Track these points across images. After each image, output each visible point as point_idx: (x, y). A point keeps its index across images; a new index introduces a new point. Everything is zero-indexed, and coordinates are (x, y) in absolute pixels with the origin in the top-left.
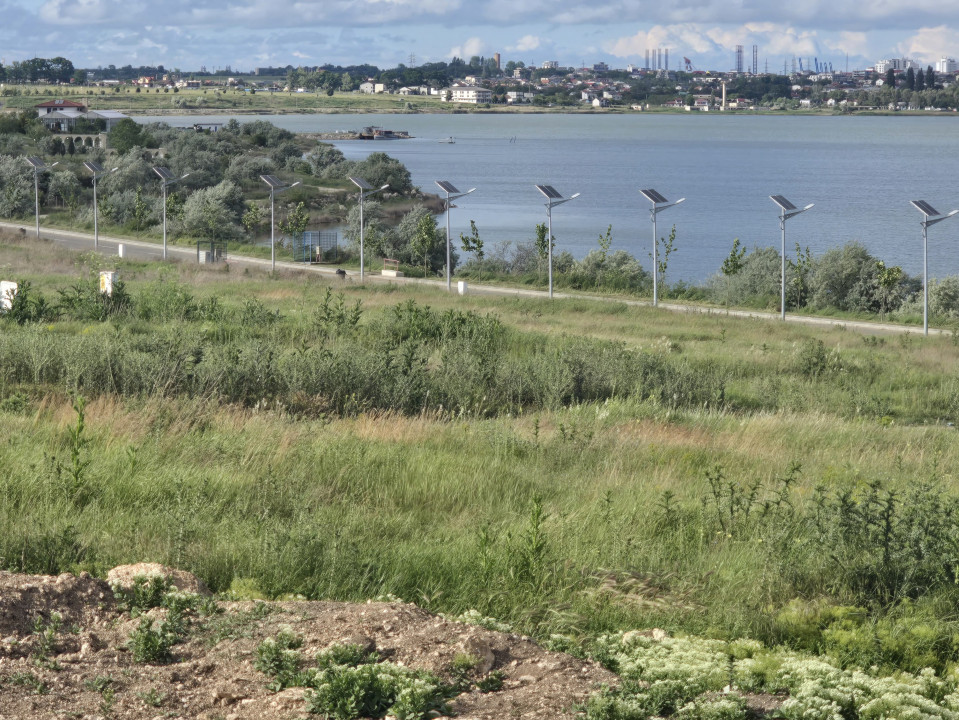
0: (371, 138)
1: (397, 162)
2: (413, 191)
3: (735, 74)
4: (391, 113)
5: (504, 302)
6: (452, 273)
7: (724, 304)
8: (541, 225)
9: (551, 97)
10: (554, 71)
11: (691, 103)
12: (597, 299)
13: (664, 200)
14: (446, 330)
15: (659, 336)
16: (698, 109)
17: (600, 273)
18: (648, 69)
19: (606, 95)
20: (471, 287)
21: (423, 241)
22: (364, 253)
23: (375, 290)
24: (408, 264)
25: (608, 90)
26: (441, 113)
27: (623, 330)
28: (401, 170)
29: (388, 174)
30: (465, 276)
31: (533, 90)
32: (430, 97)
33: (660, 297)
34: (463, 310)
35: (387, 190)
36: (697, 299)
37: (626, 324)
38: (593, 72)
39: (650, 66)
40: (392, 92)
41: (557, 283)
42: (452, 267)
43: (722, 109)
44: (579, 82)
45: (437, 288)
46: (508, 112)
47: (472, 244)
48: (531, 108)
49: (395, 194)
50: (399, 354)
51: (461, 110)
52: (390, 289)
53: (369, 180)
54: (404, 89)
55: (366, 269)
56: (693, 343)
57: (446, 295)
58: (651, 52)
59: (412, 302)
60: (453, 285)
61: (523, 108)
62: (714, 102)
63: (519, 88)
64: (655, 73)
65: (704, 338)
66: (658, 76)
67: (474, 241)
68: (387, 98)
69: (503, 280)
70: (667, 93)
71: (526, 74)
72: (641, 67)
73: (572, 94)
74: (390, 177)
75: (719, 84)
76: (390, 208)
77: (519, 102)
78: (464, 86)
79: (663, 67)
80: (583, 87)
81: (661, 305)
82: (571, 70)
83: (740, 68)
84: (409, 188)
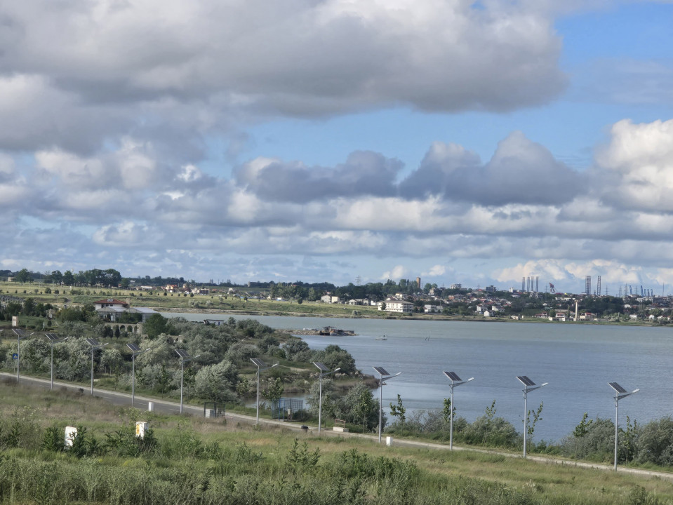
0: (328, 334)
1: (346, 352)
2: (357, 373)
3: (584, 296)
4: (342, 317)
5: (418, 452)
6: (382, 430)
7: (573, 458)
8: (447, 398)
9: (455, 309)
10: (458, 291)
11: (553, 315)
12: (483, 451)
13: (533, 384)
14: (378, 471)
15: (527, 479)
16: (558, 320)
17: (486, 434)
18: (523, 291)
19: (494, 308)
20: (395, 440)
21: (363, 408)
22: (322, 414)
23: (329, 441)
24: (353, 424)
25: (496, 305)
26: (377, 318)
27: (501, 474)
28: (348, 357)
29: (339, 360)
30: (391, 433)
31: (443, 303)
32: (370, 307)
33: (528, 452)
34: (390, 457)
35: (339, 371)
36: (554, 454)
37: (503, 470)
38: (485, 292)
39: (526, 289)
40: (343, 303)
41: (456, 440)
42: (383, 426)
43: (575, 320)
44: (475, 299)
45: (371, 441)
46: (425, 319)
47: (397, 411)
48: (441, 317)
49: (344, 374)
50: (347, 489)
51: (392, 316)
52: (339, 440)
53: (326, 364)
54: (352, 301)
55: (323, 426)
56: (551, 485)
57: (378, 446)
58: (526, 279)
59: (354, 452)
60: (383, 439)
61: (434, 316)
62: (569, 315)
63: (432, 303)
64: (529, 293)
65: (558, 482)
66: (531, 296)
67: (399, 409)
68: (340, 307)
69: (418, 436)
70: (536, 308)
71: (439, 292)
72: (519, 289)
73: (470, 307)
74: (340, 363)
75: (573, 302)
76: (339, 384)
77: (432, 312)
78: (394, 300)
79: (535, 289)
80: (478, 303)
81: (529, 457)
82: (470, 290)
83: (588, 291)
84: (354, 371)
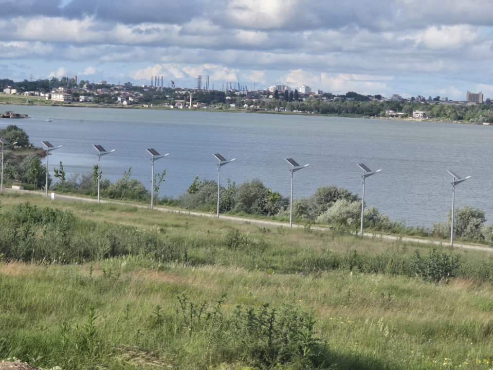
0: (9, 117)
1: (22, 130)
2: (30, 146)
3: (197, 90)
4: (19, 105)
5: (74, 204)
6: (48, 188)
7: (187, 208)
8: (96, 165)
9: (102, 99)
10: (104, 86)
11: (174, 104)
12: (122, 204)
13: (158, 154)
14: (44, 219)
15: (153, 224)
16: (177, 107)
17: (124, 191)
18: (152, 86)
19: (130, 99)
20: (58, 195)
21: (34, 172)
22: (3, 176)
23: (9, 196)
24: (26, 183)
25: (132, 96)
26: (45, 105)
27: (135, 221)
28: (24, 134)
29: (17, 136)
30: (55, 190)
31: (93, 95)
32: (40, 97)
33: (155, 204)
34: (54, 208)
35: (17, 145)
36: (174, 206)
37: (137, 217)
38: (124, 87)
39: (154, 85)
40: (20, 94)
41: (102, 195)
42: (49, 185)
43: (189, 108)
44: (117, 92)
45: (40, 196)
46: (80, 106)
47: (59, 174)
48: (91, 105)
49: (20, 147)
50: (21, 230)
51: (56, 104)
52: (16, 195)
53: (7, 139)
54: (27, 92)
55: (5, 185)
56: (171, 228)
57: (45, 200)
58: (154, 77)
59: (28, 204)
60: (49, 194)
61: (87, 105)
62: (186, 104)
63: (85, 94)
64: (156, 88)
65: (177, 226)
66: (157, 90)
67: (61, 172)
68: (18, 97)
69: (74, 192)
70: (162, 99)
71: (90, 87)
72: (149, 85)
73: (113, 98)
74: (18, 138)
75: (189, 95)
76: (16, 154)
77: (85, 101)
78: (58, 92)
79: (160, 85)
80: (119, 95)
81: (155, 208)
82: (113, 86)
83: (199, 87)
84: (28, 144)
